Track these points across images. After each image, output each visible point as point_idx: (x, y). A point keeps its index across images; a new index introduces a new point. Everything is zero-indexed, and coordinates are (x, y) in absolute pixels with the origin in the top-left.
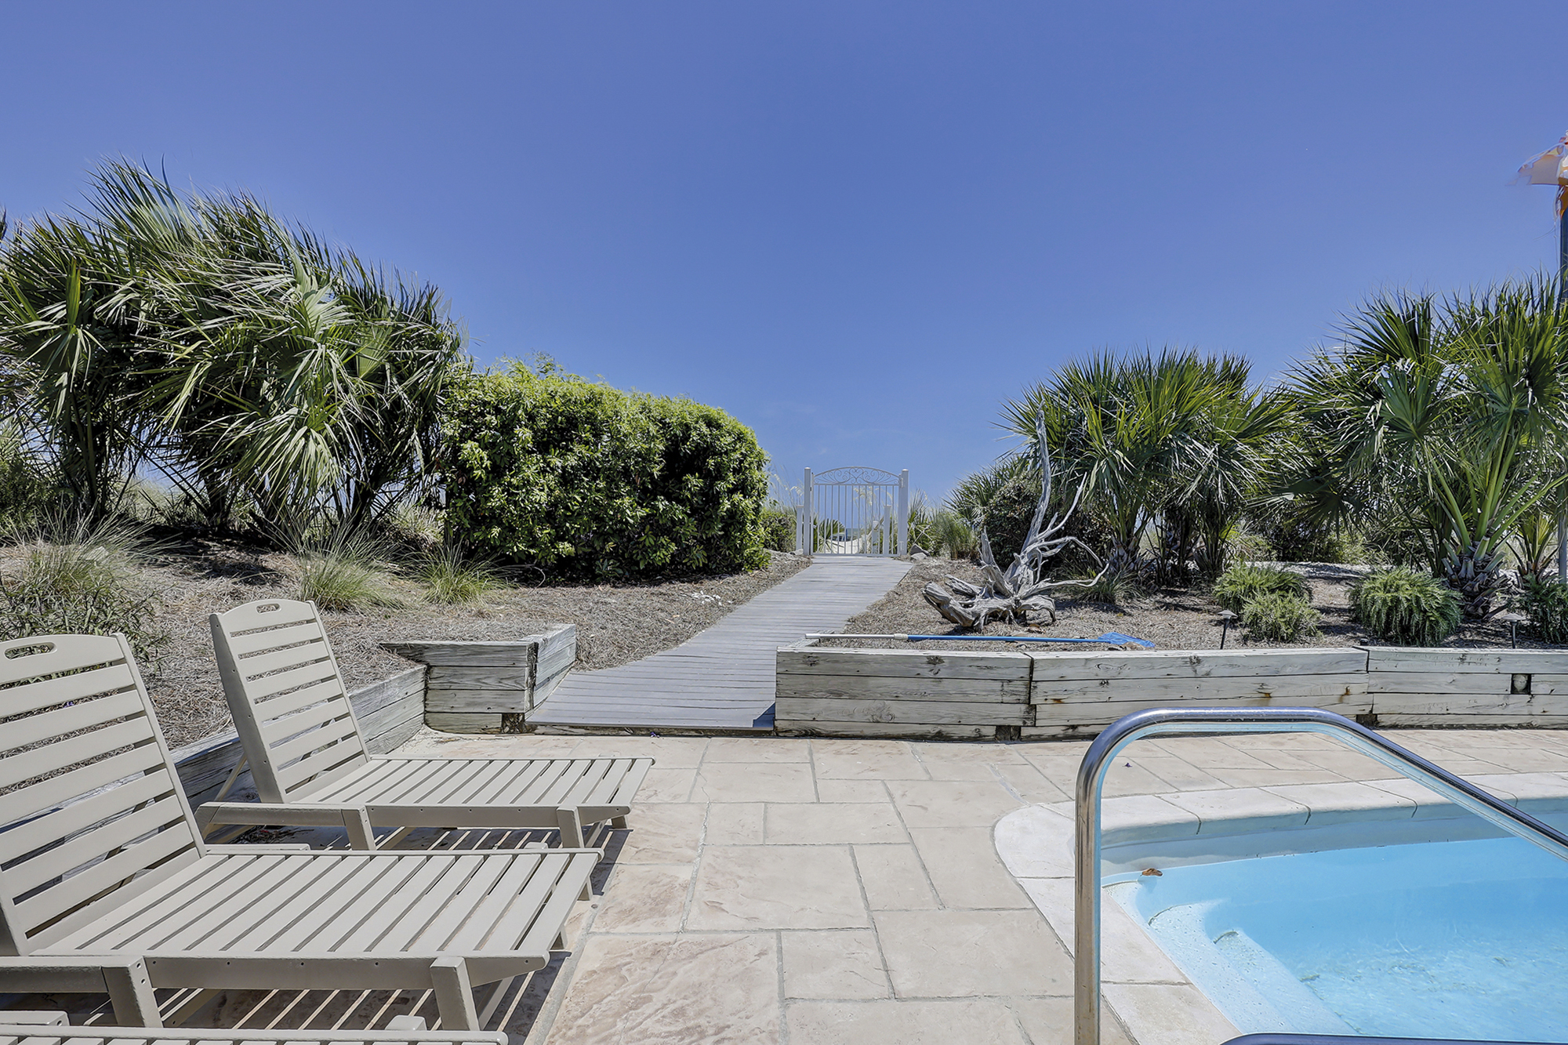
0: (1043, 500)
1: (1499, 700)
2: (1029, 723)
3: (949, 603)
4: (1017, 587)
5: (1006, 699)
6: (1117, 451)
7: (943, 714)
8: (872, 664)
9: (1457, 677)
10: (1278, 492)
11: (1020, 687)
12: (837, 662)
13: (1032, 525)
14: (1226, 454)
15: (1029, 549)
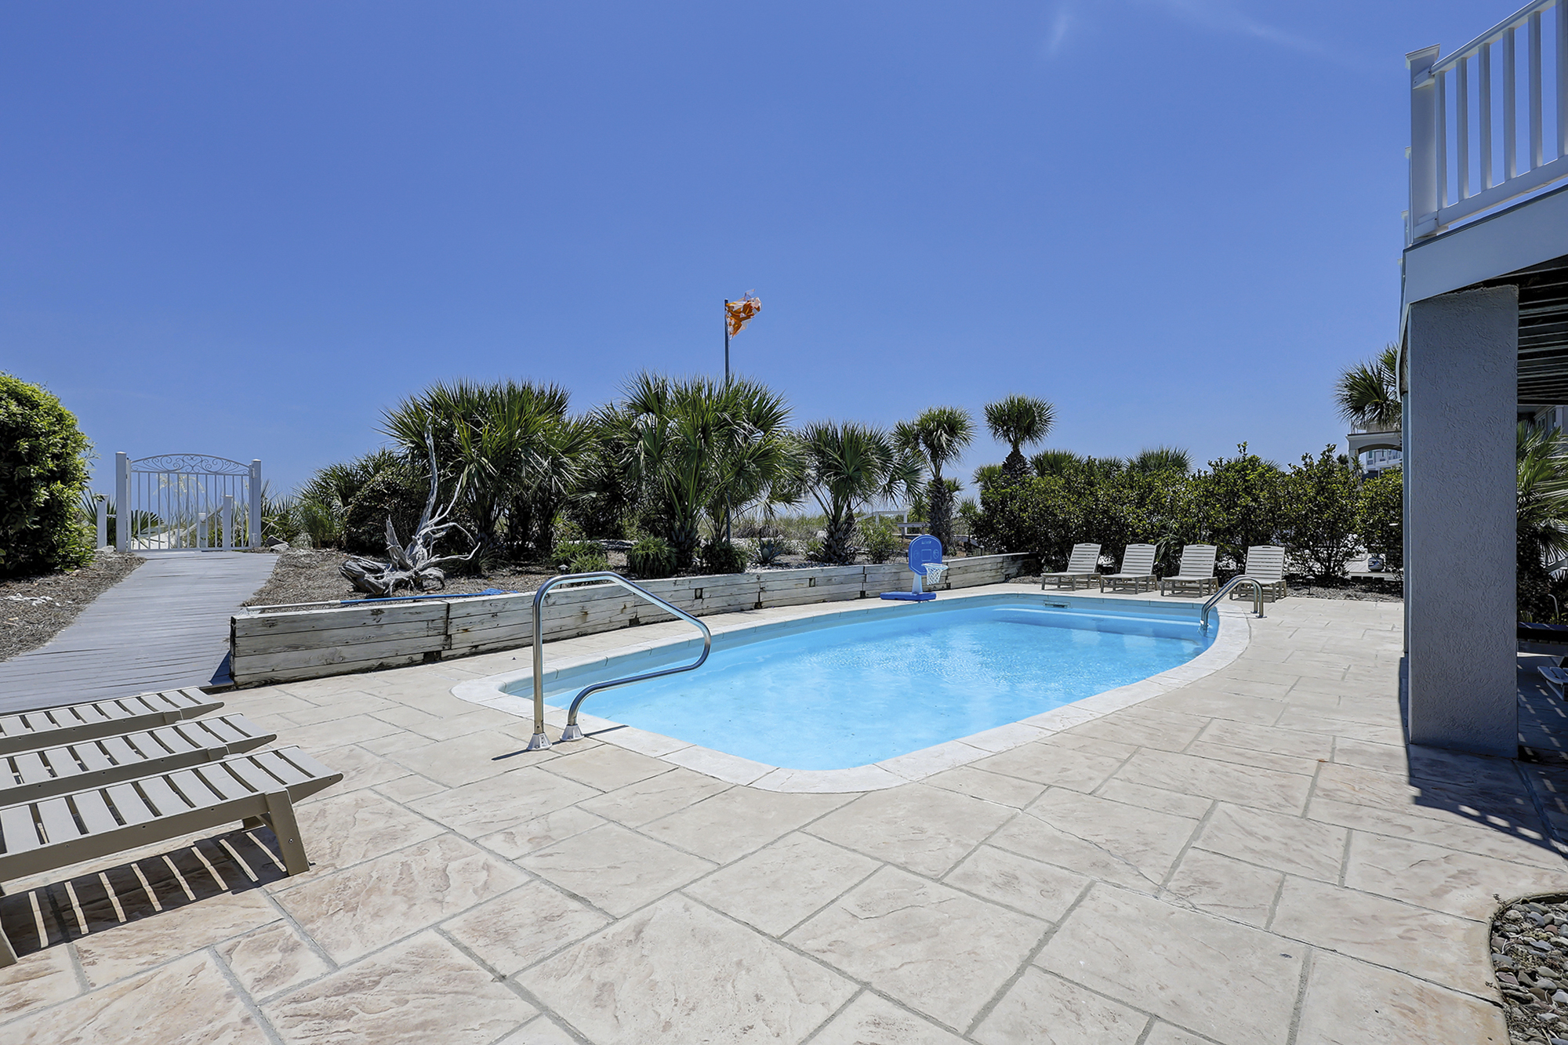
0: (432, 495)
1: (689, 603)
2: (446, 648)
3: (364, 576)
4: (415, 562)
5: (430, 633)
6: (483, 458)
7: (384, 649)
8: (325, 620)
9: (673, 593)
10: (587, 491)
11: (440, 624)
12: (295, 621)
13: (424, 514)
14: (556, 465)
15: (423, 532)
